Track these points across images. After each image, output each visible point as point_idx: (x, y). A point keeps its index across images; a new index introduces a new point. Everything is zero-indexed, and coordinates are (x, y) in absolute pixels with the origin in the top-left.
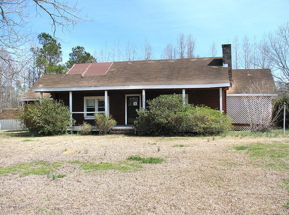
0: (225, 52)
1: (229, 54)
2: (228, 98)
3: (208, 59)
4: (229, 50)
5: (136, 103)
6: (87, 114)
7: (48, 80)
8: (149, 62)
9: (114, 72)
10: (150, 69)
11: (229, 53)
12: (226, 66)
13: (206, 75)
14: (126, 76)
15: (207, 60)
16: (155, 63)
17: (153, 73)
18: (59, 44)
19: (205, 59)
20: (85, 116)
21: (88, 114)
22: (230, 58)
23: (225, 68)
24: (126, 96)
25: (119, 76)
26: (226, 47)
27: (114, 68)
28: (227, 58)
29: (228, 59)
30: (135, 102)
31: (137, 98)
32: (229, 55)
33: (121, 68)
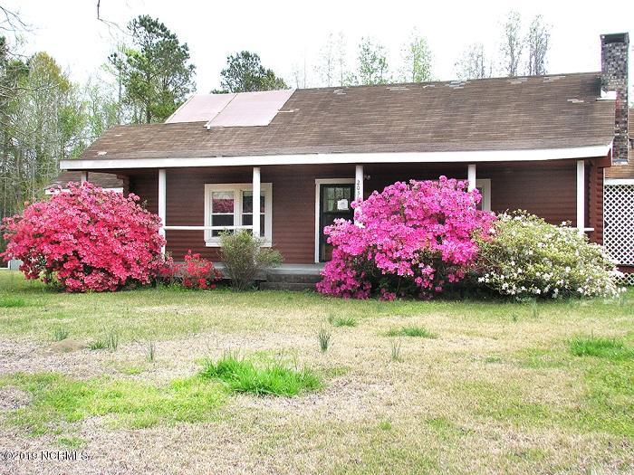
0: (610, 57)
1: (620, 62)
2: (608, 190)
3: (558, 78)
4: (622, 50)
5: (346, 202)
6: (213, 231)
7: (121, 140)
8: (393, 89)
9: (293, 117)
10: (394, 107)
11: (622, 59)
12: (609, 96)
13: (547, 124)
14: (326, 126)
15: (556, 82)
16: (408, 92)
17: (398, 120)
18: (185, 47)
19: (551, 80)
20: (208, 236)
21: (215, 233)
22: (622, 73)
23: (607, 104)
24: (319, 182)
25: (305, 127)
26: (610, 42)
27: (294, 106)
28: (615, 75)
29: (618, 78)
30: (342, 201)
31: (349, 189)
32: (619, 65)
33: (313, 106)
